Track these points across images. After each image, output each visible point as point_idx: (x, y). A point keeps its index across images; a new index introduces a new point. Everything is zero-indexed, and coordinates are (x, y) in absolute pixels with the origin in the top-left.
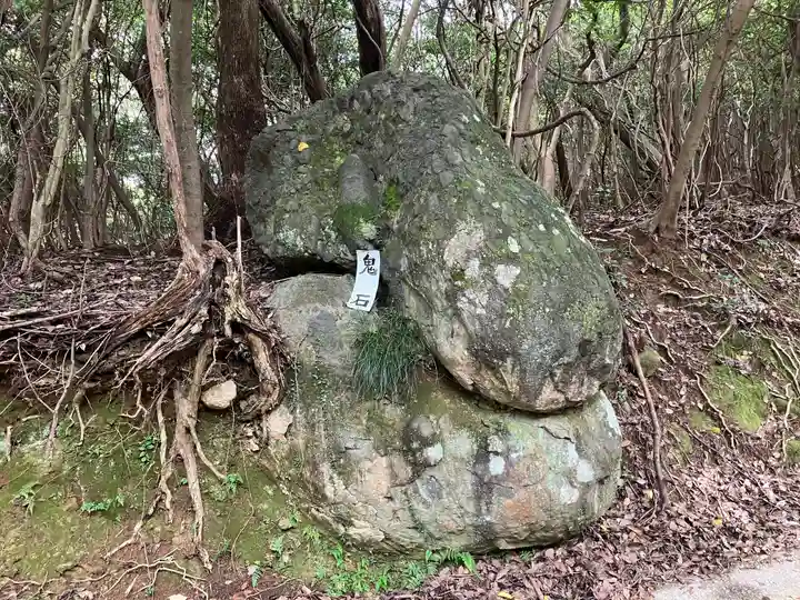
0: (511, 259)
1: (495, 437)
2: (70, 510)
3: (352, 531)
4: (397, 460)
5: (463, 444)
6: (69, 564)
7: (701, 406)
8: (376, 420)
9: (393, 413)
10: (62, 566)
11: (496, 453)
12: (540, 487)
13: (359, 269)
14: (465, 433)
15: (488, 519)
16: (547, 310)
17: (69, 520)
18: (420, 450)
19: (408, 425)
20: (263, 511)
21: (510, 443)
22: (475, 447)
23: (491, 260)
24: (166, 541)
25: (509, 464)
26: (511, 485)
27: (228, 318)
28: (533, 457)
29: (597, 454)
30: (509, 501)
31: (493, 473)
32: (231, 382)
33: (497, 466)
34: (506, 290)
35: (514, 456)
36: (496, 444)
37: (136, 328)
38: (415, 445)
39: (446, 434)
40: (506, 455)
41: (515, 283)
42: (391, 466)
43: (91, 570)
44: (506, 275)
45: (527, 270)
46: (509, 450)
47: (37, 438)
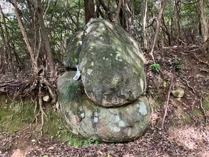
0: (91, 67)
1: (96, 112)
2: (19, 120)
3: (73, 132)
4: (77, 116)
5: (89, 113)
6: (17, 130)
7: (199, 108)
8: (72, 106)
9: (76, 105)
10: (15, 131)
11: (96, 117)
12: (107, 127)
13: (77, 70)
14: (90, 111)
15: (96, 133)
16: (98, 80)
17: (18, 122)
18: (80, 114)
19: (78, 108)
20: (56, 125)
21: (99, 114)
22: (92, 115)
23: (87, 68)
24: (35, 128)
25: (99, 120)
26: (99, 125)
27: (41, 82)
28: (105, 118)
29: (127, 119)
30: (100, 129)
31: (95, 122)
32: (48, 96)
33: (96, 120)
34: (89, 76)
35: (100, 118)
36: (96, 114)
37: (27, 84)
38: (79, 113)
39: (86, 111)
40: (98, 117)
41: (91, 74)
42: (76, 117)
43: (20, 132)
44: (90, 72)
45: (94, 71)
46: (99, 116)
47: (17, 106)
